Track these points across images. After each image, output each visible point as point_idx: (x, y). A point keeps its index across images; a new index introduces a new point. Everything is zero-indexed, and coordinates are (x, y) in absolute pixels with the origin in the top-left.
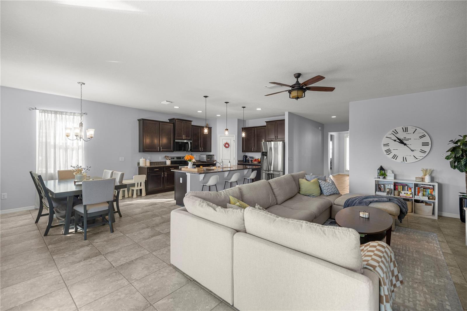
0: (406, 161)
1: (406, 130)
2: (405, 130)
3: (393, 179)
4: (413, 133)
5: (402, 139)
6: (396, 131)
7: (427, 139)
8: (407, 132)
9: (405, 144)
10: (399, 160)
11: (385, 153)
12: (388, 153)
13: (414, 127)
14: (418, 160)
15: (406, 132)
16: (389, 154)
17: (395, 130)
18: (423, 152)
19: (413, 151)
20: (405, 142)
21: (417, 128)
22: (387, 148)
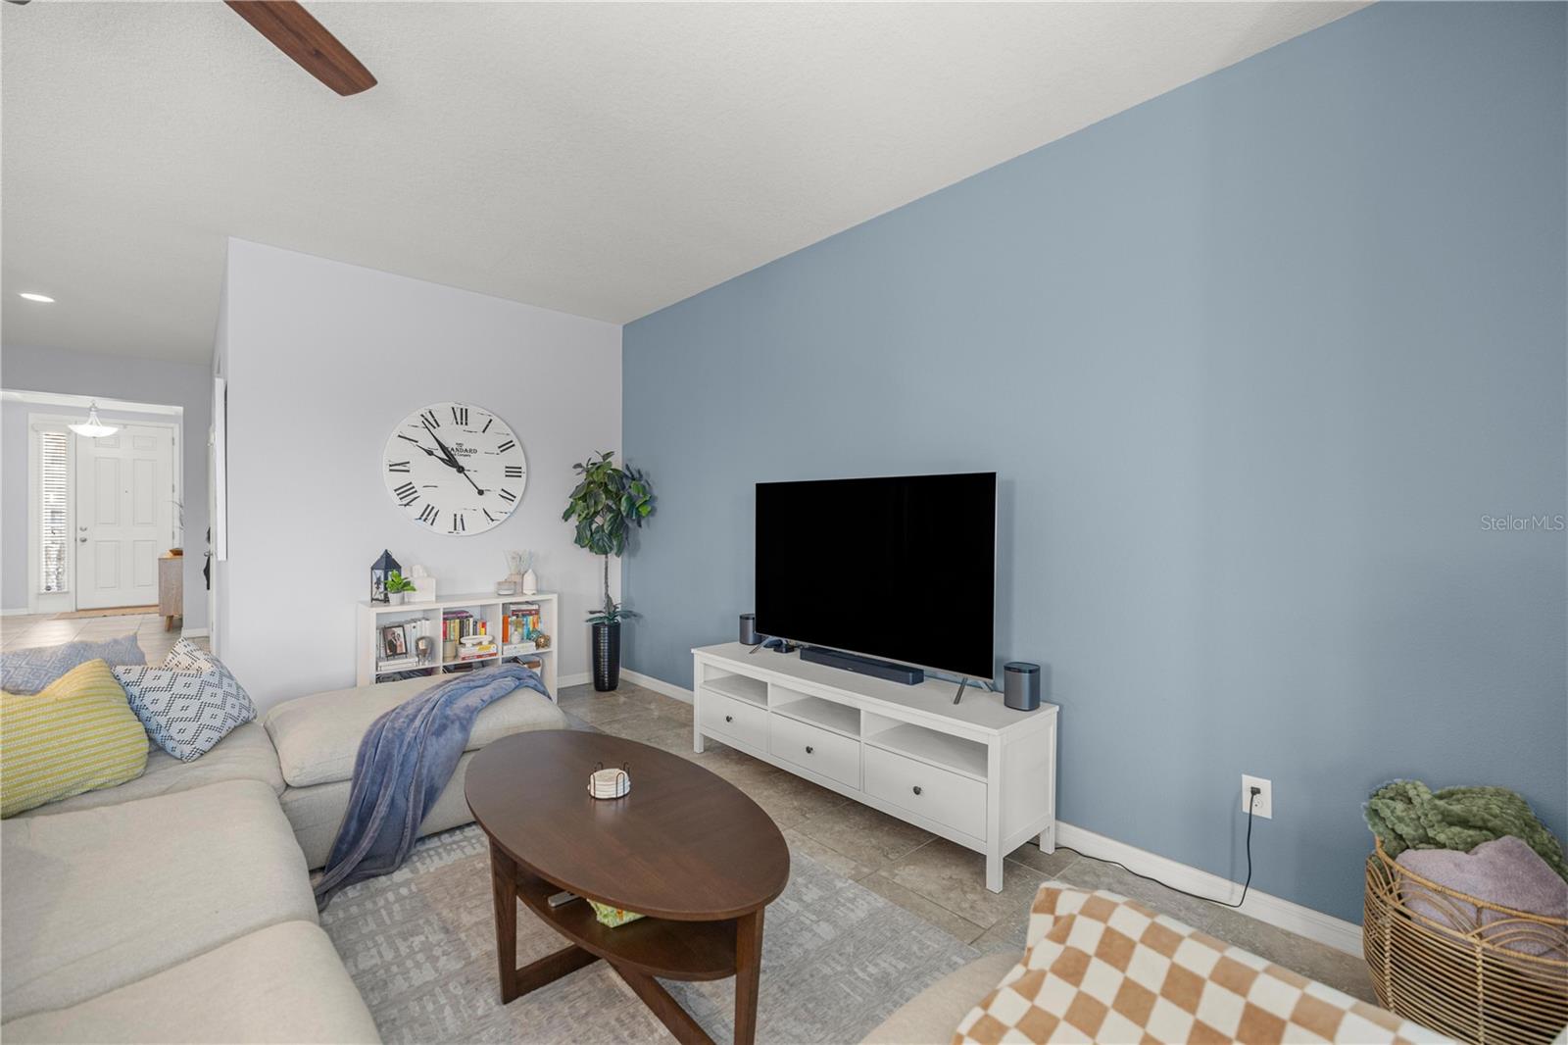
0: (464, 529)
1: (462, 417)
2: (462, 419)
3: (434, 599)
4: (484, 431)
5: (453, 449)
6: (433, 417)
7: (515, 457)
8: (466, 424)
9: (461, 470)
10: (444, 523)
11: (396, 500)
12: (405, 501)
13: (486, 412)
14: (496, 523)
15: (464, 427)
16: (407, 504)
17: (430, 412)
18: (508, 496)
19: (481, 492)
20: (461, 460)
21: (494, 418)
22: (401, 479)
